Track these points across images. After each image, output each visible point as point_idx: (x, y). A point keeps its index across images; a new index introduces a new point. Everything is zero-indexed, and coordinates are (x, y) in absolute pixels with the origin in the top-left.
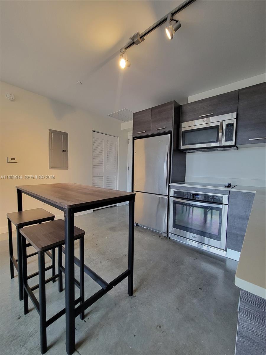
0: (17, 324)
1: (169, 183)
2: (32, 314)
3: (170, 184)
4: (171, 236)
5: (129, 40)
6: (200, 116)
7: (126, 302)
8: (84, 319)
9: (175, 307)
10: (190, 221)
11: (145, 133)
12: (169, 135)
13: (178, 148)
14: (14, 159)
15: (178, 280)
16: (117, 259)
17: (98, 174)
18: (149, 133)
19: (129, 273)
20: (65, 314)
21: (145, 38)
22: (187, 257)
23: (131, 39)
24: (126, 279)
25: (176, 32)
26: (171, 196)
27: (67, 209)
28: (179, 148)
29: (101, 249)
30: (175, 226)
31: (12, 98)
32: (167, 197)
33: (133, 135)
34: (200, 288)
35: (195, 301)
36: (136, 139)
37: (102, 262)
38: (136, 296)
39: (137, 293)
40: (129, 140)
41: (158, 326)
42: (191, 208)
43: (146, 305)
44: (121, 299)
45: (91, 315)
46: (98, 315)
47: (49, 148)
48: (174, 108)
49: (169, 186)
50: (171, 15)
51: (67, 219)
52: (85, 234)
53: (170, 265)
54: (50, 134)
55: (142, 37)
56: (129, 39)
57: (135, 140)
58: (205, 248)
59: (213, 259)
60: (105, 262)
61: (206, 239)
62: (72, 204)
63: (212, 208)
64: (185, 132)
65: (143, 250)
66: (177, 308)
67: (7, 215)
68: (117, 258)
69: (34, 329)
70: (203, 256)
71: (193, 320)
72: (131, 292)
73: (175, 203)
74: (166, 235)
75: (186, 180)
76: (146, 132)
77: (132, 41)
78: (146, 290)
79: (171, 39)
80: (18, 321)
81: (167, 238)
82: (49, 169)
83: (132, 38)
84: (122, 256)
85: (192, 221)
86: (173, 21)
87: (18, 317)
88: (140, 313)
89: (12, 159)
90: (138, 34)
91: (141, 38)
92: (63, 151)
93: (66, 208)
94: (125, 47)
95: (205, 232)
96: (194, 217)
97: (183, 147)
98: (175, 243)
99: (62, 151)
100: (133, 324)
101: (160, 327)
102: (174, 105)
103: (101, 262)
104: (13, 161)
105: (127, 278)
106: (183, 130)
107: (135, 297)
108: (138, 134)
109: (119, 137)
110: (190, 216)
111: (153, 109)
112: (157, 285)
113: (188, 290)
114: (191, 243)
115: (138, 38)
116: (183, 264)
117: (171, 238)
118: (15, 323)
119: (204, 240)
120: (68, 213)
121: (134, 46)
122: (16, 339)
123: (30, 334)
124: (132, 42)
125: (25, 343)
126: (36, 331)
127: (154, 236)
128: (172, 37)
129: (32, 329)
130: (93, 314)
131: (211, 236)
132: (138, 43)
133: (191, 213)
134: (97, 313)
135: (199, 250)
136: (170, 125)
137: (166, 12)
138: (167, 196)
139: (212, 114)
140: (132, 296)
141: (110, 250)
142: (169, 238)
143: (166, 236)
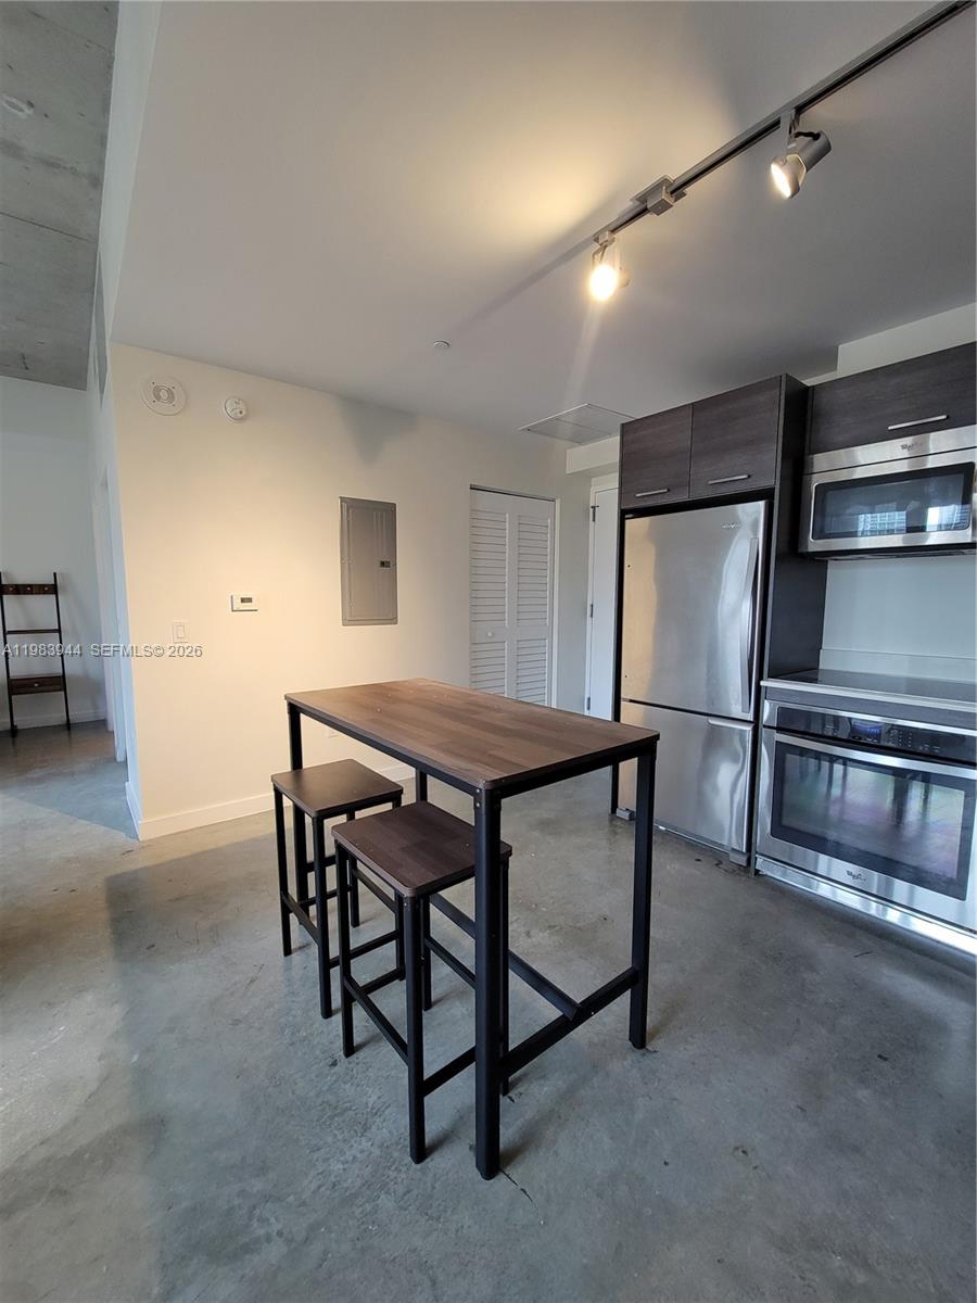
0: (334, 1078)
1: (760, 678)
2: (365, 1058)
3: (762, 683)
4: (761, 864)
5: (631, 203)
6: (890, 428)
7: (627, 1064)
8: (510, 1095)
9: (793, 1105)
10: (834, 811)
11: (665, 496)
12: (761, 504)
13: (797, 549)
14: (250, 600)
15: (798, 1020)
16: (580, 928)
17: (490, 634)
18: (683, 497)
19: (635, 980)
20: (473, 1065)
21: (689, 190)
22: (828, 945)
23: (638, 199)
24: (625, 998)
25: (810, 171)
26: (764, 726)
27: (483, 792)
28: (800, 551)
29: (521, 890)
30: (780, 830)
31: (241, 412)
32: (748, 729)
33: (620, 503)
34: (880, 1056)
35: (863, 1094)
36: (630, 516)
37: (532, 933)
38: (655, 1051)
39: (659, 1042)
40: (594, 508)
41: (736, 1148)
42: (838, 768)
43: (691, 1083)
44: (611, 1055)
45: (526, 1087)
46: (545, 1089)
47: (342, 559)
48: (783, 401)
49: (759, 688)
50: (793, 111)
51: (484, 818)
52: (511, 855)
53: (764, 967)
54: (345, 513)
55: (678, 190)
56: (631, 200)
57: (627, 521)
58: (893, 916)
59: (932, 961)
60: (541, 934)
61: (901, 888)
62: (497, 777)
63: (926, 778)
64: (824, 489)
65: (665, 907)
66: (799, 1107)
67: (272, 780)
68: (578, 925)
69: (379, 1098)
70: (891, 946)
71: (856, 1149)
72: (639, 1036)
73: (781, 751)
74: (743, 861)
75: (826, 663)
76: (669, 490)
77: (638, 206)
78: (689, 1039)
79: (793, 196)
80: (332, 1071)
81: (748, 869)
82: (344, 625)
83: (643, 198)
84: (594, 920)
85: (842, 812)
86: (802, 137)
87: (330, 1061)
88: (675, 1102)
89: (243, 600)
90: (664, 181)
91: (672, 193)
92: (383, 564)
93: (481, 786)
94: (612, 227)
95: (898, 862)
96: (851, 796)
97: (814, 545)
98: (780, 891)
99: (379, 564)
100: (656, 1131)
101: (744, 1152)
102: (783, 392)
103: (528, 934)
104: (247, 606)
105: (628, 993)
106: (816, 481)
107: (655, 1055)
108: (642, 498)
109: (558, 502)
110: (836, 791)
111: (696, 407)
112: (724, 1025)
113: (836, 1055)
114: (834, 893)
115: (664, 196)
116: (812, 968)
117: (765, 871)
118: (327, 1075)
119: (889, 887)
120: (486, 801)
121: (648, 217)
122: (342, 1114)
123: (372, 1109)
124: (642, 207)
125: (366, 1128)
126: (384, 1103)
127: (698, 860)
128: (796, 189)
129: (374, 1098)
130: (532, 1083)
131: (920, 878)
132: (662, 208)
133: (840, 782)
134: (542, 1082)
135: (871, 923)
136: (768, 468)
137: (776, 102)
138: (750, 722)
139: (944, 417)
140: (642, 1051)
141: (552, 898)
142: (757, 872)
143: (744, 865)
